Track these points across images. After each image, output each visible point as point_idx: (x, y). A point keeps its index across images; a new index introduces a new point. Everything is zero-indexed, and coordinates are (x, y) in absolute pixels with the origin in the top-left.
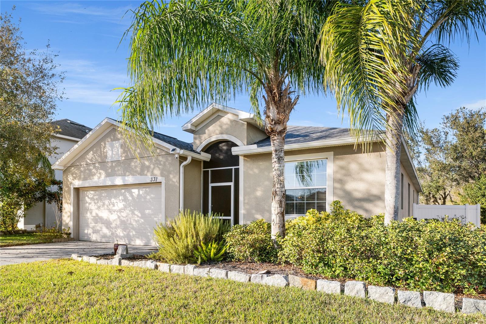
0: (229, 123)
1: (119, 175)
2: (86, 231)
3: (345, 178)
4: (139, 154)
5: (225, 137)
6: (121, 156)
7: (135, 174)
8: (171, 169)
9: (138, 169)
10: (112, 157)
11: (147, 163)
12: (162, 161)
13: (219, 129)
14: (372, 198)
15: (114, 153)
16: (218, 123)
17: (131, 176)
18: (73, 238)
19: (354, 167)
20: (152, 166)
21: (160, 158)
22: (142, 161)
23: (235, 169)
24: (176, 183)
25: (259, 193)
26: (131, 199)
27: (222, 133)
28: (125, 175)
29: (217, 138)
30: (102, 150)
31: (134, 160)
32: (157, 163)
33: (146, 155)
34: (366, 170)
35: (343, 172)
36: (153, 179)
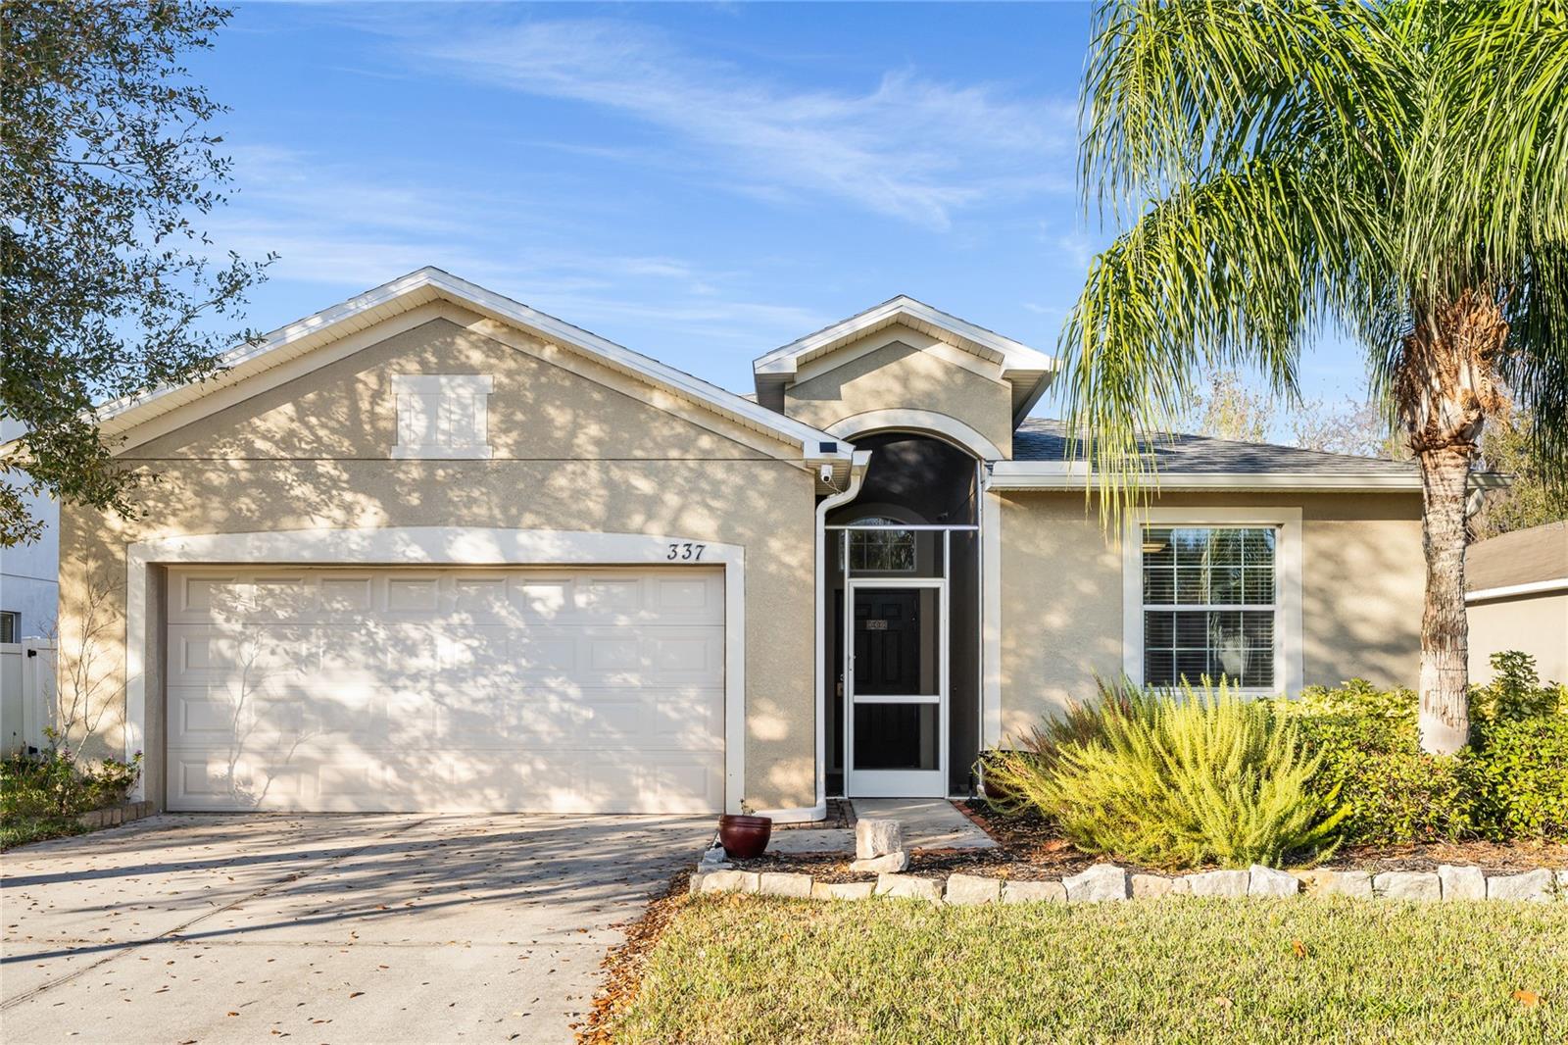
0: (939, 374)
1: (476, 523)
2: (217, 769)
3: (1336, 585)
4: (598, 442)
5: (923, 420)
6: (491, 442)
7: (574, 522)
8: (775, 516)
9: (595, 507)
10: (427, 442)
11: (644, 485)
12: (723, 482)
13: (897, 388)
14: (1406, 643)
15: (444, 425)
16: (893, 367)
17: (548, 532)
18: (147, 804)
19: (1356, 556)
20: (672, 499)
21: (717, 471)
22: (616, 473)
23: (952, 533)
24: (800, 573)
25: (1056, 620)
26: (521, 624)
27: (909, 406)
28: (513, 524)
29: (887, 419)
30: (365, 405)
31: (570, 467)
32: (698, 488)
33: (639, 453)
34: (1391, 568)
35: (1328, 567)
36: (681, 551)
